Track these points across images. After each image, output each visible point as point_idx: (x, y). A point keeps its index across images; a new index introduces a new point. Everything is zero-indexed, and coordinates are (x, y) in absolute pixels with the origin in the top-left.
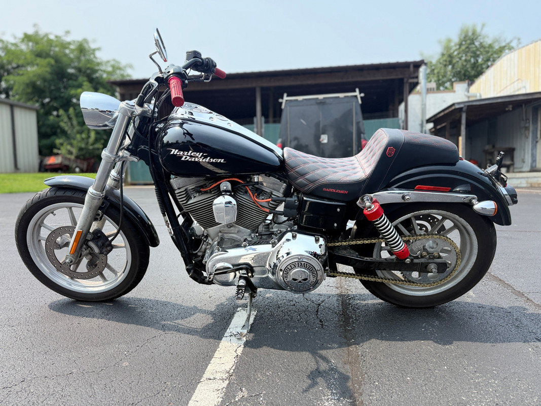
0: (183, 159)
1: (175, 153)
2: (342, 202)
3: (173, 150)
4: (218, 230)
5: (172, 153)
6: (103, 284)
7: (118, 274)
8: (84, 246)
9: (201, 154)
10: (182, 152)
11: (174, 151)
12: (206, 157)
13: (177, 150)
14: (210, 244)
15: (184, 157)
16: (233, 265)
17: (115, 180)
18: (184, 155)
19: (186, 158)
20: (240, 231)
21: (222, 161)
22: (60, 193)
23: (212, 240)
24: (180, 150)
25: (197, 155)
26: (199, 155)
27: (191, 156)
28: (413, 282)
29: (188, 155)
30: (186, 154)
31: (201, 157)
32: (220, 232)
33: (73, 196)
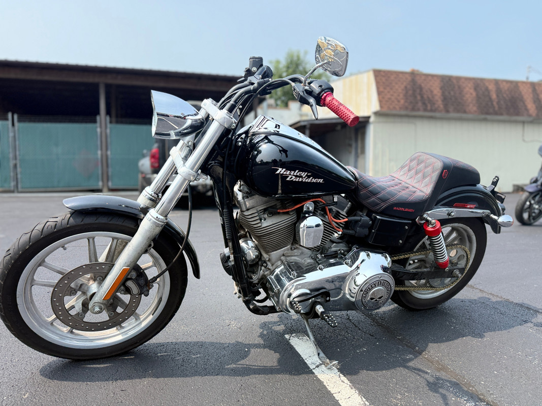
0: (288, 179)
1: (281, 173)
2: (409, 220)
3: (280, 169)
4: (282, 253)
5: (278, 172)
6: (118, 333)
7: (141, 317)
8: (122, 288)
9: (306, 173)
10: (289, 172)
11: (281, 171)
12: (309, 177)
13: (284, 170)
14: (269, 269)
15: (290, 176)
16: (311, 290)
17: (151, 199)
18: (290, 175)
19: (292, 177)
20: (303, 253)
21: (321, 181)
22: (89, 220)
23: (272, 265)
24: (287, 169)
25: (302, 175)
26: (304, 174)
27: (296, 176)
28: (434, 287)
29: (294, 175)
30: (292, 174)
31: (305, 178)
32: (283, 255)
33: (110, 223)
